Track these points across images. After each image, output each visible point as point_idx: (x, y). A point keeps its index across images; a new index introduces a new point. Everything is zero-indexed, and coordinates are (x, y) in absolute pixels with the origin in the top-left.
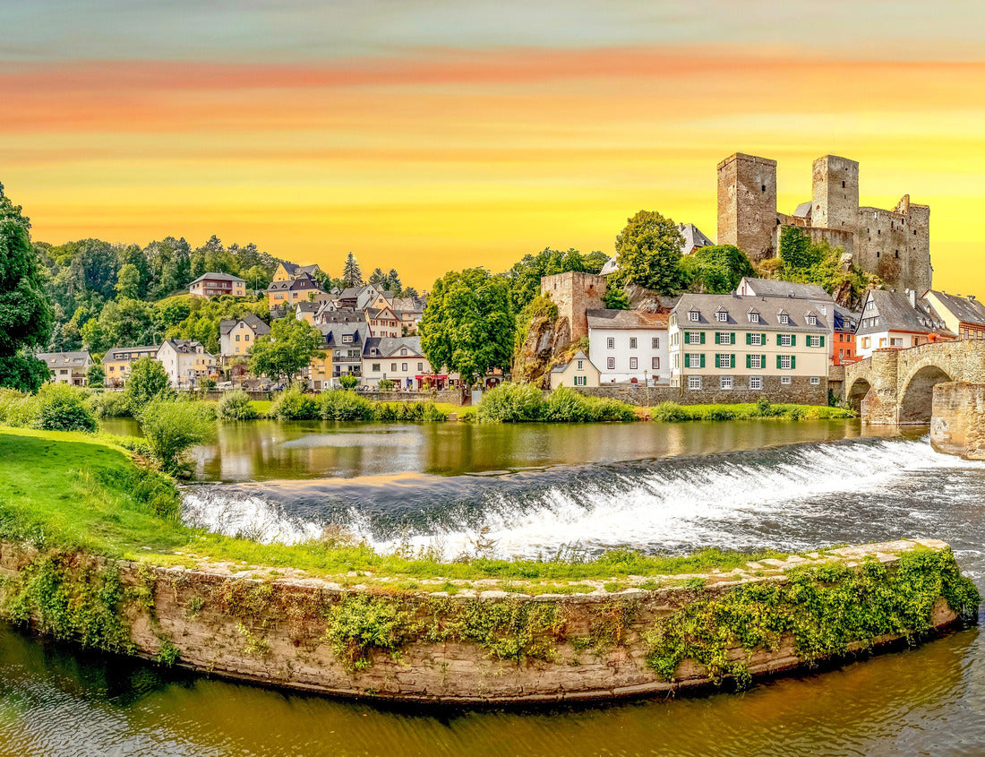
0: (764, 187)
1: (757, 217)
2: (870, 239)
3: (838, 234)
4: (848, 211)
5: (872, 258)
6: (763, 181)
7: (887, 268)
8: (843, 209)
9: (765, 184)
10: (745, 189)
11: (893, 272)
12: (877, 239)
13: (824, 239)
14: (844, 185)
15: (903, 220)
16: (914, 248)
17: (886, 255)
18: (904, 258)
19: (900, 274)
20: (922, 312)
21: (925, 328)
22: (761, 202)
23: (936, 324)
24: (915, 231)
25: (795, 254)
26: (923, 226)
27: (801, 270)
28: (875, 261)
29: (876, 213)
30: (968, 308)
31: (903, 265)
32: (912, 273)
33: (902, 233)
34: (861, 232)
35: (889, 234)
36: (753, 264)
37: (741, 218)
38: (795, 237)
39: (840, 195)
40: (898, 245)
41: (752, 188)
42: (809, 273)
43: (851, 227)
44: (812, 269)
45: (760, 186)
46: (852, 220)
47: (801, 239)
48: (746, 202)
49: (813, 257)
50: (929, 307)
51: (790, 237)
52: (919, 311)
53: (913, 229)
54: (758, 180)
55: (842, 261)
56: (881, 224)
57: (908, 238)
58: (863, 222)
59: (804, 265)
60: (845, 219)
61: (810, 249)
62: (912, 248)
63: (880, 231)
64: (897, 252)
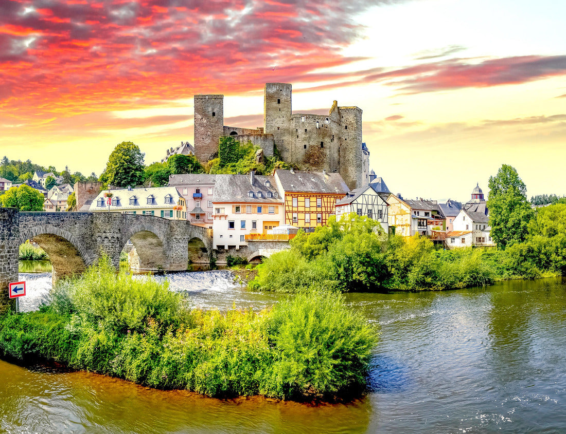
0: (214, 114)
1: (209, 133)
2: (298, 137)
4: (282, 119)
5: (300, 150)
6: (213, 109)
7: (313, 156)
8: (278, 119)
9: (215, 111)
10: (200, 117)
11: (318, 158)
12: (304, 136)
13: (249, 142)
14: (279, 102)
15: (327, 119)
16: (346, 139)
17: (312, 147)
18: (328, 147)
19: (325, 159)
20: (259, 187)
21: (250, 198)
22: (212, 124)
23: (266, 195)
24: (346, 127)
25: (228, 155)
26: (352, 122)
27: (230, 164)
28: (303, 151)
29: (303, 118)
30: (313, 180)
31: (327, 152)
32: (344, 157)
33: (327, 129)
34: (292, 132)
35: (315, 131)
36: (202, 164)
37: (197, 135)
38: (228, 143)
39: (276, 109)
40: (323, 138)
41: (205, 115)
42: (234, 166)
43: (285, 130)
44: (238, 163)
45: (211, 113)
46: (286, 125)
47: (233, 144)
48: (201, 125)
49: (240, 155)
50: (268, 182)
51: (226, 143)
52: (256, 187)
53: (344, 125)
54: (210, 109)
55: (256, 155)
56: (308, 125)
57: (337, 132)
58: (293, 125)
59: (234, 161)
60: (280, 125)
61: (239, 150)
62: (344, 139)
63: (306, 130)
64: (322, 143)
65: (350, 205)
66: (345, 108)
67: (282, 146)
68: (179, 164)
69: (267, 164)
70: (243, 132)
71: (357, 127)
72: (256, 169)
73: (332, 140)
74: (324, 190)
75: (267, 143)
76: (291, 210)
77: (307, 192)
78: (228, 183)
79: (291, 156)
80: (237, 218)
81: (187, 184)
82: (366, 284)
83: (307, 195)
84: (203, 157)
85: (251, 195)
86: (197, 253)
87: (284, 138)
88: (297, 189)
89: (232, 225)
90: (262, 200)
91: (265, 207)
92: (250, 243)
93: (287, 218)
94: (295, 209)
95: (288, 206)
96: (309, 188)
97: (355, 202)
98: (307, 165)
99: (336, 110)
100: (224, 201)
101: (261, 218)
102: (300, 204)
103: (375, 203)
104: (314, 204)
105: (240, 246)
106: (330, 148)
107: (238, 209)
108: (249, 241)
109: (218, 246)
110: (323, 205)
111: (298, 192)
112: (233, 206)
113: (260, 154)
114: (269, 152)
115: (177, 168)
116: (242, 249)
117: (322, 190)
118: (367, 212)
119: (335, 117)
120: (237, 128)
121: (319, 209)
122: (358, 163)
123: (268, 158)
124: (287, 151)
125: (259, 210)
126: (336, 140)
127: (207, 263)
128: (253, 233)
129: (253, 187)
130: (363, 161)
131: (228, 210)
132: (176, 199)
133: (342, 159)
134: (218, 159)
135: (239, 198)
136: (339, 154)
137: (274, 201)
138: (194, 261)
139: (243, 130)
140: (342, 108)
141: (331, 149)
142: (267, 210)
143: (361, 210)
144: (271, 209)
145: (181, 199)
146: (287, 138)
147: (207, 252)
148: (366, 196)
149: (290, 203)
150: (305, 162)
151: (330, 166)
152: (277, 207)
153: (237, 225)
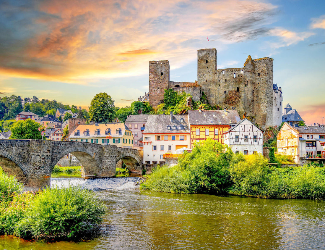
0: (162, 74)
1: (159, 86)
2: (220, 85)
3: (190, 88)
4: (209, 74)
5: (221, 95)
6: (161, 70)
7: (231, 98)
8: (206, 74)
9: (163, 71)
10: (153, 76)
11: (235, 99)
12: (224, 84)
13: (183, 91)
14: (207, 62)
15: (242, 70)
16: (259, 83)
17: (230, 92)
18: (243, 91)
19: (240, 100)
20: (176, 122)
21: (167, 130)
22: (161, 80)
23: (179, 128)
24: (259, 74)
25: (169, 101)
26: (264, 69)
27: (170, 108)
28: (223, 96)
29: (223, 72)
30: (215, 116)
31: (242, 94)
32: (258, 97)
33: (242, 78)
34: (216, 83)
35: (233, 80)
36: (153, 107)
37: (151, 88)
38: (170, 93)
39: (204, 67)
40: (239, 84)
41: (156, 75)
42: (173, 108)
43: (211, 81)
44: (176, 106)
45: (160, 73)
46: (212, 78)
47: (173, 93)
48: (154, 81)
49: (177, 101)
50: (182, 119)
51: (168, 93)
52: (173, 122)
53: (257, 73)
54: (159, 71)
55: (186, 101)
56: (227, 76)
57: (251, 79)
58: (217, 77)
59: (173, 105)
60: (208, 78)
61: (176, 98)
62: (257, 83)
63: (226, 80)
64: (238, 88)
65: (229, 133)
66: (258, 60)
67: (209, 93)
68: (137, 108)
69: (194, 107)
70: (184, 84)
71: (267, 73)
72: (185, 110)
73: (247, 85)
74: (220, 123)
75: (195, 92)
76: (195, 137)
77: (206, 125)
78: (155, 121)
79: (216, 99)
80: (158, 144)
81: (137, 121)
82: (208, 188)
83: (207, 127)
84: (154, 102)
85: (169, 128)
86: (134, 166)
87: (210, 87)
88: (200, 123)
89: (155, 148)
90: (175, 131)
91: (177, 136)
92: (167, 160)
93: (192, 143)
94: (198, 137)
95: (193, 135)
96: (210, 122)
97: (233, 130)
98: (227, 105)
99: (250, 62)
100: (150, 132)
101: (174, 143)
102: (201, 133)
103: (251, 130)
104: (213, 133)
105: (160, 162)
106: (244, 91)
107: (159, 137)
108: (166, 159)
109: (147, 162)
110: (219, 134)
111: (200, 125)
112: (156, 136)
113: (189, 100)
114: (197, 98)
115: (136, 110)
116: (162, 164)
117: (219, 123)
118: (243, 137)
119: (250, 68)
120: (179, 82)
121: (216, 137)
122: (269, 100)
123: (195, 102)
124: (213, 96)
125: (173, 138)
126: (249, 85)
127: (140, 173)
128: (168, 153)
129: (172, 123)
130: (274, 98)
131: (153, 138)
132: (123, 131)
133: (255, 99)
134: (163, 104)
135: (160, 130)
136: (253, 95)
137: (184, 131)
138: (133, 171)
139: (184, 83)
140: (256, 60)
141: (246, 92)
142: (179, 138)
143: (238, 136)
144: (182, 137)
145: (127, 131)
146: (212, 87)
147: (139, 165)
148: (243, 126)
149: (194, 133)
150: (225, 103)
151: (244, 104)
152: (186, 136)
153: (159, 148)
